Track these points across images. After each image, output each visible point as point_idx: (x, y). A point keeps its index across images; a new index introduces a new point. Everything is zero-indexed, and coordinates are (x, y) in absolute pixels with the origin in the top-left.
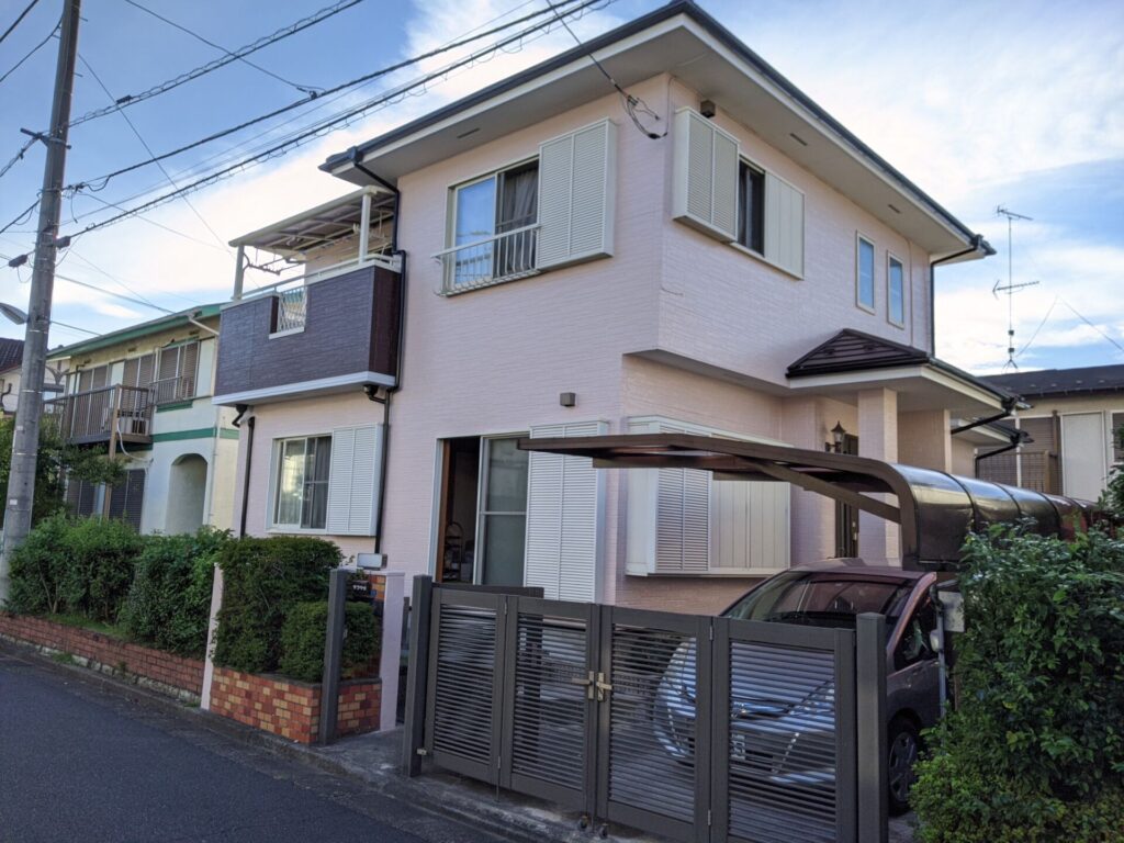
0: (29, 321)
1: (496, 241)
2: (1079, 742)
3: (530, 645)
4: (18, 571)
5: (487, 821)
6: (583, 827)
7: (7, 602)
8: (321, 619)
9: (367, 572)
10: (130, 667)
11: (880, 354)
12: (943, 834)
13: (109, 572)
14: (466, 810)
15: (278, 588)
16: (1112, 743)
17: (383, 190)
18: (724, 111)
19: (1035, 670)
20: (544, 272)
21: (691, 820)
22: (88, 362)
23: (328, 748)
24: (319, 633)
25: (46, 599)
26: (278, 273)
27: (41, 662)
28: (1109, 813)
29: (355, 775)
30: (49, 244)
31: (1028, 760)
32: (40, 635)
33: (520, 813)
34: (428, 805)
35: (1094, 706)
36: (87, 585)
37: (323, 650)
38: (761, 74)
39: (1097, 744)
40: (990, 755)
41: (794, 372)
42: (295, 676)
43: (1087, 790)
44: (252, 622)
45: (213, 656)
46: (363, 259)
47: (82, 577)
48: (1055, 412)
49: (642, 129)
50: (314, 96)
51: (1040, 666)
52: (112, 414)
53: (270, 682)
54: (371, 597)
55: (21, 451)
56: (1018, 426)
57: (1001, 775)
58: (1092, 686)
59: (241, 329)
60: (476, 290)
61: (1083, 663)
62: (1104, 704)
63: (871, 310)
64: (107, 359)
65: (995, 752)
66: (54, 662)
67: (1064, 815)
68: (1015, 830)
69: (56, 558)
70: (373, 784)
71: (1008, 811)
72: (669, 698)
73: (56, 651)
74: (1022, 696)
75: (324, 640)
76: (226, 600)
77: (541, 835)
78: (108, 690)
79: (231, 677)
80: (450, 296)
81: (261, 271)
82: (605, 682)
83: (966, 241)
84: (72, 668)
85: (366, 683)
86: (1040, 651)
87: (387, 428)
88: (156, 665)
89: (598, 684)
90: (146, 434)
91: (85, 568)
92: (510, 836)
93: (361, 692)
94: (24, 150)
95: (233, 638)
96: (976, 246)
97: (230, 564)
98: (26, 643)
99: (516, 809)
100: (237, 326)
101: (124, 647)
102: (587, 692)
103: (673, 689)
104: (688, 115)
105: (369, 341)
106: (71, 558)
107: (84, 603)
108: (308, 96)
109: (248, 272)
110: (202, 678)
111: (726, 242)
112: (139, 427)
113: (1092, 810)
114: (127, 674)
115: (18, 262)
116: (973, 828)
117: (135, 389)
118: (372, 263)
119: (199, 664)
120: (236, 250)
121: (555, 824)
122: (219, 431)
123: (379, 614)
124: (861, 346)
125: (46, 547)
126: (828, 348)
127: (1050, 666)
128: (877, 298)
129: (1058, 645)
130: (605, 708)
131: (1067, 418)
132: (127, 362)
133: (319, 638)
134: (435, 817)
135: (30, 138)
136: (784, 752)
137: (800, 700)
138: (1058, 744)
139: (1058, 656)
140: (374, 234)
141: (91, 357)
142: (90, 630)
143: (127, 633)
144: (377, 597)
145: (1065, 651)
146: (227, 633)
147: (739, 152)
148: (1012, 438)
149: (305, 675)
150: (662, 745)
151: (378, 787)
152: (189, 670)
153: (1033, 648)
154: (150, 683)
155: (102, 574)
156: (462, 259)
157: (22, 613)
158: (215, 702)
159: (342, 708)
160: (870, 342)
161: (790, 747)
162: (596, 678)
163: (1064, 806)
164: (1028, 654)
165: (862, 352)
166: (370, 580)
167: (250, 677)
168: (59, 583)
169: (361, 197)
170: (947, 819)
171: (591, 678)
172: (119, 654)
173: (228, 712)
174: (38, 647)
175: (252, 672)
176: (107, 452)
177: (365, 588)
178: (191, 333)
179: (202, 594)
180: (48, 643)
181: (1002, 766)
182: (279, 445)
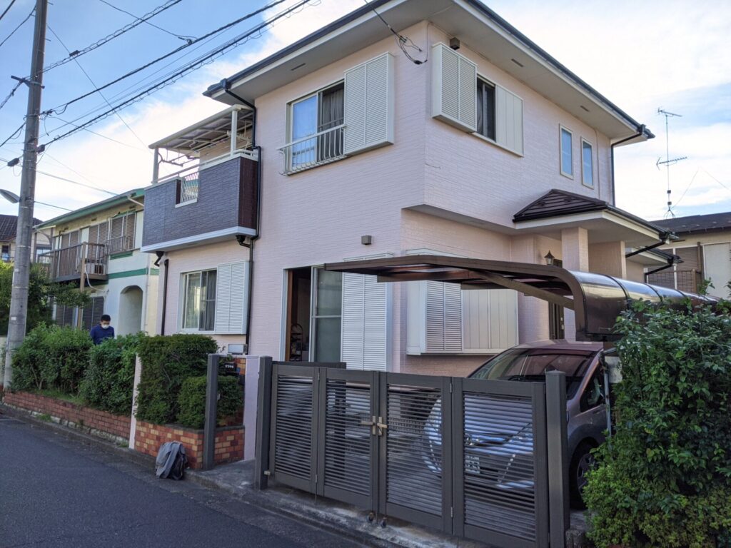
0: (20, 201)
1: (318, 137)
2: (696, 455)
3: (338, 400)
4: (17, 363)
5: (307, 518)
6: (371, 520)
7: (11, 383)
8: (202, 388)
9: (234, 356)
10: (86, 423)
11: (575, 204)
12: (606, 521)
13: (73, 362)
14: (294, 510)
15: (175, 368)
16: (718, 454)
17: (245, 107)
18: (466, 45)
19: (667, 407)
20: (349, 156)
21: (440, 514)
22: (67, 229)
23: (208, 472)
24: (201, 397)
25: (35, 380)
26: (182, 165)
27: (31, 421)
28: (718, 503)
29: (224, 489)
30: (32, 149)
31: (661, 469)
32: (30, 403)
33: (330, 512)
34: (271, 508)
35: (706, 429)
36: (59, 370)
37: (204, 407)
38: (489, 19)
39: (708, 456)
40: (637, 465)
41: (518, 218)
42: (187, 425)
43: (701, 487)
44: (159, 391)
45: (136, 414)
46: (234, 152)
47: (56, 365)
48: (699, 243)
49: (410, 58)
50: (191, 43)
51: (669, 403)
52: (81, 261)
53: (171, 429)
54: (237, 372)
55: (18, 285)
56: (674, 253)
57: (644, 479)
58: (704, 415)
59: (158, 202)
60: (306, 170)
61: (699, 401)
62: (713, 428)
63: (571, 177)
64: (78, 226)
65: (639, 464)
66: (38, 421)
67: (687, 506)
68: (653, 516)
69: (40, 353)
70: (236, 495)
71: (649, 504)
72: (431, 433)
73: (41, 414)
74: (658, 425)
75: (205, 401)
76: (143, 377)
77: (343, 526)
78: (72, 438)
79: (148, 427)
80: (289, 175)
81: (170, 165)
82: (383, 423)
83: (634, 129)
84: (50, 424)
85: (235, 429)
86: (669, 393)
87: (251, 263)
88: (101, 421)
89: (378, 424)
90: (104, 274)
91: (58, 360)
92: (322, 527)
93: (231, 435)
94: (14, 90)
95: (147, 402)
96: (641, 133)
97: (144, 353)
98: (22, 409)
99: (328, 509)
100: (155, 200)
101: (81, 410)
102: (371, 430)
103: (432, 427)
104: (441, 48)
105: (238, 206)
106: (49, 353)
107: (58, 382)
108: (186, 43)
109: (162, 165)
110: (129, 428)
111: (469, 133)
112: (99, 269)
113: (706, 501)
114: (84, 427)
115: (13, 163)
116: (626, 516)
117: (96, 245)
118: (238, 155)
119: (127, 419)
120: (153, 151)
121: (353, 519)
122: (149, 270)
123: (242, 383)
124: (562, 200)
125: (34, 347)
126: (541, 202)
127: (676, 404)
128: (574, 169)
129: (681, 388)
130: (383, 440)
131: (707, 247)
132: (91, 228)
133: (201, 399)
134: (274, 516)
135: (18, 82)
136: (505, 468)
137: (516, 432)
138: (681, 456)
139: (681, 396)
140: (241, 137)
141: (69, 226)
142: (61, 399)
143: (84, 401)
144: (241, 373)
145: (685, 393)
146: (144, 398)
147: (477, 72)
148: (668, 260)
149: (193, 424)
150: (427, 465)
151: (239, 497)
152: (122, 424)
153: (665, 392)
154: (98, 432)
155: (68, 363)
156: (296, 151)
157: (20, 390)
158: (138, 444)
159: (217, 446)
160: (569, 197)
161: (509, 464)
162: (377, 421)
163: (687, 500)
164: (661, 396)
165: (563, 203)
166: (236, 362)
167: (159, 427)
168: (43, 370)
169: (231, 112)
170: (608, 510)
171: (374, 421)
172: (79, 414)
173: (146, 450)
174: (30, 412)
175: (160, 423)
176: (78, 286)
177: (233, 367)
178: (131, 208)
179: (129, 373)
180: (36, 409)
181: (644, 473)
182: (184, 278)
